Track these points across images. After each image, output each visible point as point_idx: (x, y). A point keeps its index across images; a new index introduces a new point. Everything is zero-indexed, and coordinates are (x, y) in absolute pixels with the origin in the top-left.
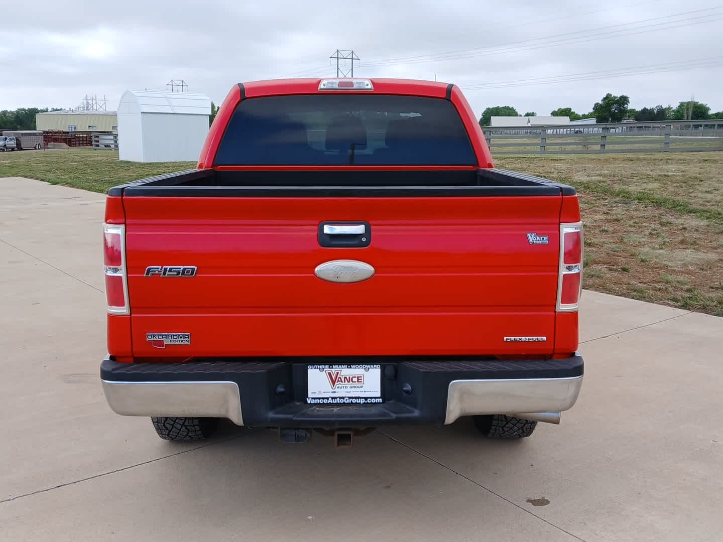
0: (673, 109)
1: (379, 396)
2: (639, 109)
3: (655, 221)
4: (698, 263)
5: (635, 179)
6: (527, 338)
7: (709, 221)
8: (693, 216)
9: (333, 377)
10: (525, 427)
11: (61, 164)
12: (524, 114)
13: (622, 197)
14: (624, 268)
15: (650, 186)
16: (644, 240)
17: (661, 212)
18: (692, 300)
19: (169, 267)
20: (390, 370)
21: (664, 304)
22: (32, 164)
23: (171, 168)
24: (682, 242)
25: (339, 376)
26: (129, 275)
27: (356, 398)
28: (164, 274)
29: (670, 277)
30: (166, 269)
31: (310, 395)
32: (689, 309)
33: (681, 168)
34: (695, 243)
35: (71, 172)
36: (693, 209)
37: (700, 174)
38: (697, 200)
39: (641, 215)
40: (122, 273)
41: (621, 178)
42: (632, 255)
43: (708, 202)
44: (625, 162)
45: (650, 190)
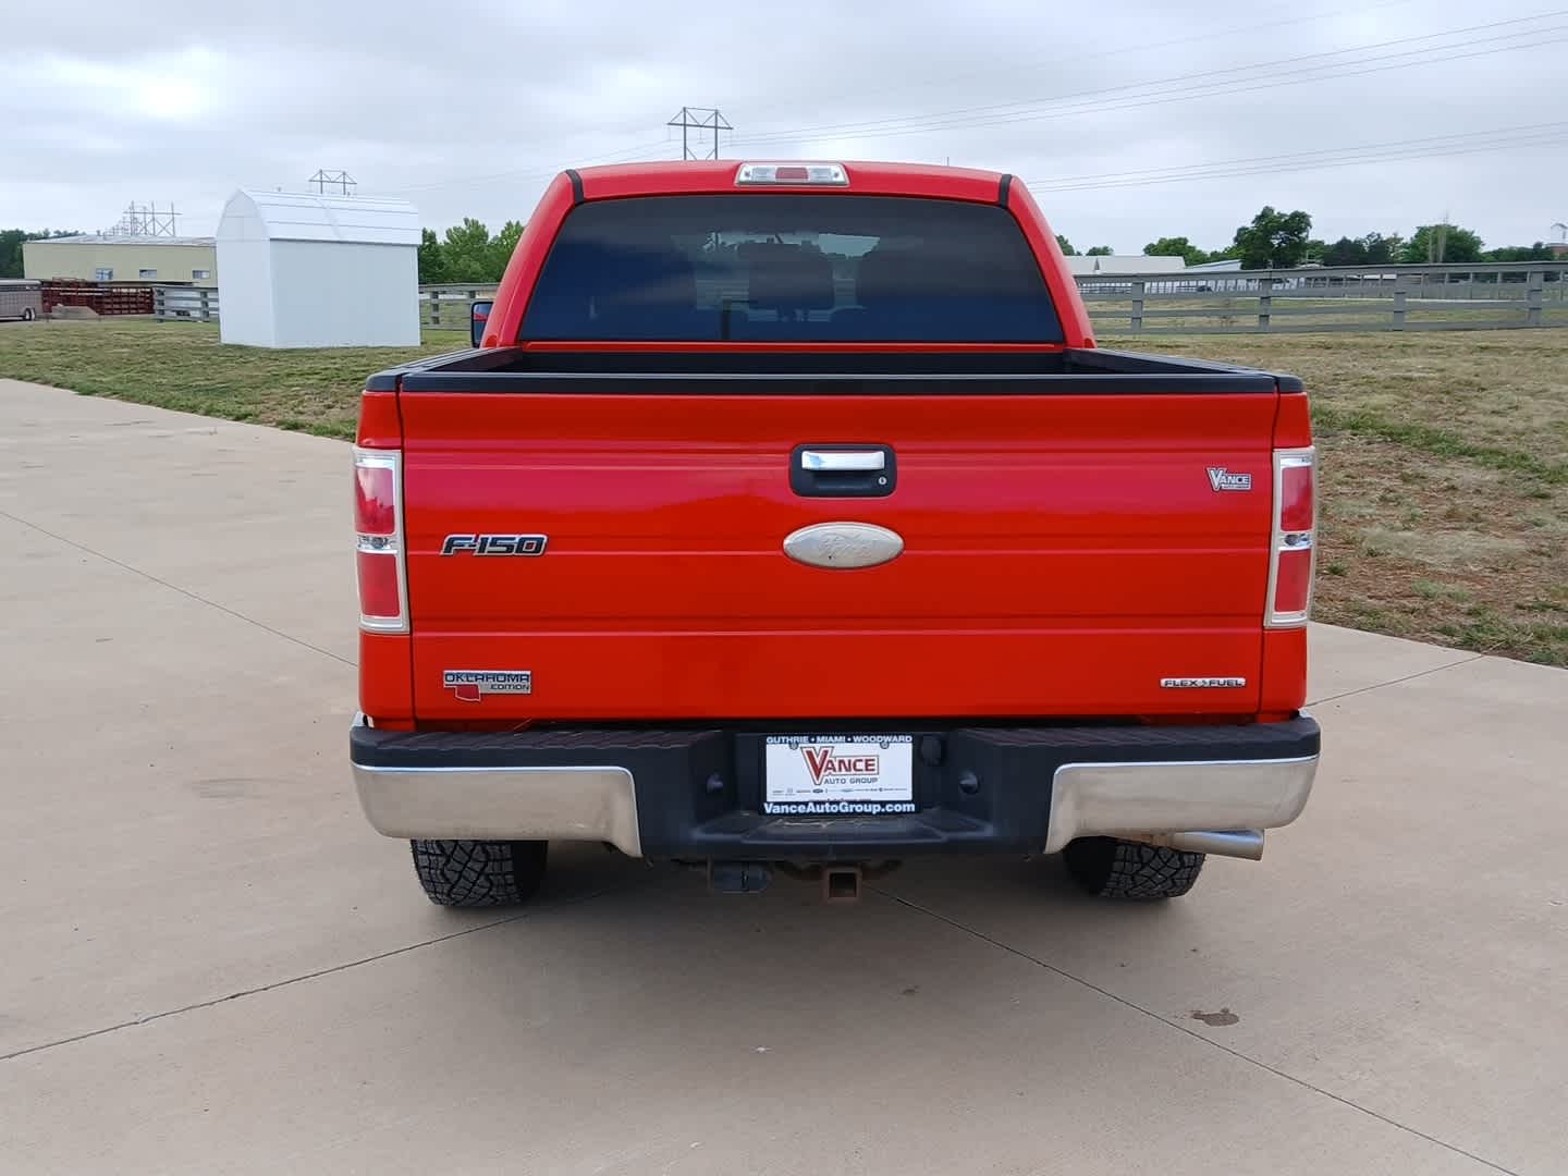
0: (1404, 241)
1: (910, 798)
2: (1331, 240)
3: (1389, 473)
4: (1487, 557)
5: (1343, 386)
6: (1207, 680)
7: (1504, 473)
8: (1469, 462)
9: (818, 760)
10: (1177, 876)
11: (93, 351)
12: (1087, 251)
13: (1317, 423)
14: (1336, 568)
15: (1378, 399)
16: (1370, 511)
17: (1400, 453)
18: (1482, 631)
19: (490, 537)
20: (932, 745)
21: (1424, 639)
22: (30, 352)
23: (337, 360)
24: (1450, 516)
25: (828, 758)
26: (409, 553)
27: (862, 802)
28: (482, 549)
29: (1432, 587)
30: (484, 541)
31: (770, 797)
32: (1478, 651)
33: (1435, 364)
34: (1475, 518)
35: (118, 368)
36: (1469, 448)
37: (1477, 376)
38: (1474, 429)
39: (1361, 460)
40: (394, 547)
41: (1312, 383)
42: (1347, 543)
43: (1498, 433)
44: (1317, 351)
45: (1375, 409)
